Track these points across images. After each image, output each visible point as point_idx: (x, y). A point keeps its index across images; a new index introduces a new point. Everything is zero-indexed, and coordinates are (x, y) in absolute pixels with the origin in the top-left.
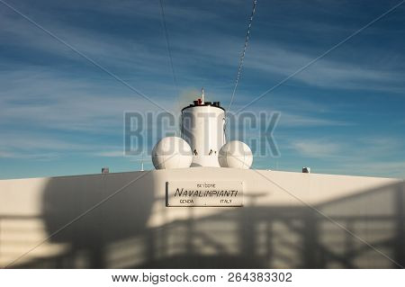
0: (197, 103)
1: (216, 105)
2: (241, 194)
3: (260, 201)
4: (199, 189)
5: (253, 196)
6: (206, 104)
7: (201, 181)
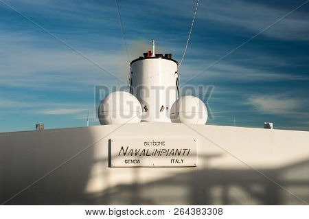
0: (147, 56)
1: (168, 57)
2: (194, 155)
3: (215, 163)
4: (146, 148)
5: (207, 157)
6: (157, 56)
7: (149, 138)
